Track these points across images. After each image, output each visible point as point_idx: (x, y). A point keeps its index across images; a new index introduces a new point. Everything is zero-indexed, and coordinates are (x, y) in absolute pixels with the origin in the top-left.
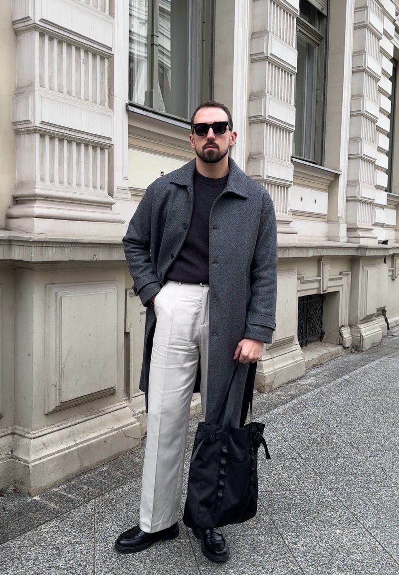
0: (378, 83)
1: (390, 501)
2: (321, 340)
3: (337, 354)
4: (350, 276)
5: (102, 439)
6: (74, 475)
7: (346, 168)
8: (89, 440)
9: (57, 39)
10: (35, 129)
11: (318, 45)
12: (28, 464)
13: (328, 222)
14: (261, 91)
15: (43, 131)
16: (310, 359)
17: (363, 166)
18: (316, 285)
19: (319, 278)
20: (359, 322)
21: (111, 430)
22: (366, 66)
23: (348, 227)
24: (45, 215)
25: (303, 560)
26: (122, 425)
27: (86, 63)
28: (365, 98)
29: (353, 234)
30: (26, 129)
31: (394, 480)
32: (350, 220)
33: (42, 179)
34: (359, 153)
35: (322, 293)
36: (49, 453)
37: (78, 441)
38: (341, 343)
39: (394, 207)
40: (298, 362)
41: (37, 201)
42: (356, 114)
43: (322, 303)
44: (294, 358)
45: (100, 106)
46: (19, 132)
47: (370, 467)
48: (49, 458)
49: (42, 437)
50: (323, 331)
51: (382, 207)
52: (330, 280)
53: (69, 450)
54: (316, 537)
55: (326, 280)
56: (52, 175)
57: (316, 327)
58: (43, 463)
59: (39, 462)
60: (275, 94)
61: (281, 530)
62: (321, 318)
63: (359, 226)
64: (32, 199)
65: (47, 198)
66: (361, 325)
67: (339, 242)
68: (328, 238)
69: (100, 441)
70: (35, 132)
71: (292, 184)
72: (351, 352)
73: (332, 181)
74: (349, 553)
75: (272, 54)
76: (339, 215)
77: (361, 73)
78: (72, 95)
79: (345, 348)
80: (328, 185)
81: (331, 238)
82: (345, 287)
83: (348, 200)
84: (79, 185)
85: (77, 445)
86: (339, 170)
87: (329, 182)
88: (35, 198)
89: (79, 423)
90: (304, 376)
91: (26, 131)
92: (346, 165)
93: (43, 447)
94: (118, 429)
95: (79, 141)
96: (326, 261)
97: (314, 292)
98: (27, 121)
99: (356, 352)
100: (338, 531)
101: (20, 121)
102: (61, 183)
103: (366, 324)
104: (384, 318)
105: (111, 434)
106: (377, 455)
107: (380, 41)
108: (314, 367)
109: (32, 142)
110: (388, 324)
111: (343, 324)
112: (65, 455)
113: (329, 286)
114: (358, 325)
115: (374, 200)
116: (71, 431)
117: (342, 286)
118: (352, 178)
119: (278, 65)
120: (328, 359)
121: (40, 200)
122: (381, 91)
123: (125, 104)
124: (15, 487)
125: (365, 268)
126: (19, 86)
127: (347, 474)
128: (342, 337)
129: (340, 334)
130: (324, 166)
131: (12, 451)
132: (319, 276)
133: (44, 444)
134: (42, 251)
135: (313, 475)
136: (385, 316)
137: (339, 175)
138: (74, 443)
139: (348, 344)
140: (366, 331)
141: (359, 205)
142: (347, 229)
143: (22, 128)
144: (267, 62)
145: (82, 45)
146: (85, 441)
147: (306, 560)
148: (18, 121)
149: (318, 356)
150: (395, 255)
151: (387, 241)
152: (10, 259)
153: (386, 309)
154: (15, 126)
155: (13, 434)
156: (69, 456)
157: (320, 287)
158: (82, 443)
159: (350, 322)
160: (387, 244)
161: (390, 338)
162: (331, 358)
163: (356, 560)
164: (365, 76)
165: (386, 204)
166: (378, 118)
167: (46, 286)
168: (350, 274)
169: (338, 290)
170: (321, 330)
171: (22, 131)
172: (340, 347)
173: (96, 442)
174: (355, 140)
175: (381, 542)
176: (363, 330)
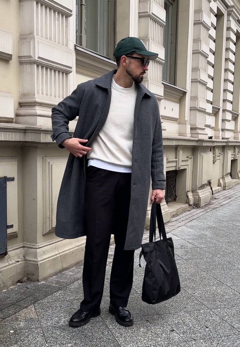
0: (209, 31)
1: (237, 275)
2: (175, 201)
3: (186, 209)
4: (192, 159)
5: (71, 251)
6: (59, 271)
7: (190, 88)
8: (65, 251)
9: (45, 5)
10: (35, 61)
11: (172, 4)
12: (37, 263)
13: (179, 123)
14: (146, 37)
15: (38, 63)
16: (171, 211)
17: (200, 86)
18: (174, 164)
19: (177, 160)
20: (197, 189)
21: (75, 246)
22: (203, 21)
23: (191, 127)
24: (42, 115)
25: (201, 299)
26: (80, 244)
27: (58, 20)
28: (202, 41)
29: (194, 132)
30: (28, 61)
31: (236, 267)
32: (192, 122)
33: (38, 93)
34: (198, 78)
35: (178, 169)
36: (47, 257)
37: (60, 251)
38: (187, 202)
39: (214, 114)
40: (167, 212)
41: (36, 106)
42: (196, 52)
43: (176, 176)
44: (165, 209)
45: (65, 47)
46: (22, 63)
47: (222, 261)
48: (47, 260)
49: (42, 248)
50: (176, 195)
51: (209, 114)
52: (183, 161)
53: (56, 256)
54: (204, 291)
55: (180, 161)
56: (42, 90)
57: (172, 192)
58: (44, 262)
59: (42, 262)
60: (153, 39)
61: (185, 289)
62: (175, 186)
63: (198, 127)
64: (34, 104)
65: (41, 104)
66: (199, 191)
67: (186, 136)
68: (179, 134)
69: (70, 252)
70: (35, 64)
71: (163, 98)
72: (193, 208)
73: (181, 96)
74: (223, 296)
75: (152, 13)
76: (186, 119)
77: (199, 25)
78: (52, 40)
79: (190, 205)
80: (179, 99)
81: (181, 134)
82: (190, 166)
83: (192, 109)
84: (55, 96)
85: (60, 253)
86: (186, 90)
87: (180, 97)
88: (35, 104)
89: (59, 241)
90: (170, 221)
91: (27, 62)
92: (190, 86)
93: (43, 253)
94: (78, 246)
95: (56, 69)
96: (180, 149)
97: (173, 169)
98: (29, 56)
99: (196, 208)
100: (214, 288)
101: (24, 56)
102: (47, 95)
103: (202, 190)
104: (210, 188)
105: (75, 249)
106: (224, 257)
107: (210, 3)
108: (174, 216)
109: (32, 69)
110: (212, 191)
111: (188, 190)
112: (55, 258)
113: (182, 165)
114: (197, 191)
115: (206, 109)
116: (56, 246)
117: (188, 165)
118: (193, 95)
119: (155, 19)
120: (181, 212)
121: (37, 105)
122: (210, 37)
123: (74, 45)
124: (28, 277)
125: (202, 154)
126: (22, 34)
127: (210, 265)
128: (188, 198)
129: (187, 196)
130: (176, 86)
131: (24, 257)
132: (176, 158)
133: (44, 252)
134: (45, 136)
135: (192, 266)
136: (210, 186)
137: (186, 92)
138: (58, 252)
139: (191, 203)
140: (202, 194)
141: (198, 113)
142: (191, 128)
143: (25, 61)
144: (150, 18)
145: (57, 9)
146: (64, 252)
147: (202, 299)
148: (23, 55)
149: (176, 210)
150: (215, 147)
151: (212, 137)
152: (25, 141)
153: (211, 181)
154: (20, 59)
155: (23, 247)
156: (57, 259)
157: (177, 165)
158: (62, 252)
159: (192, 189)
160: (212, 139)
161: (214, 200)
162: (183, 211)
163: (227, 298)
164: (202, 27)
165: (211, 113)
166: (208, 55)
167: (43, 157)
168: (193, 158)
169: (186, 168)
170: (175, 194)
171: (25, 62)
172: (187, 205)
173: (69, 252)
174: (195, 70)
175: (238, 291)
176: (200, 194)
